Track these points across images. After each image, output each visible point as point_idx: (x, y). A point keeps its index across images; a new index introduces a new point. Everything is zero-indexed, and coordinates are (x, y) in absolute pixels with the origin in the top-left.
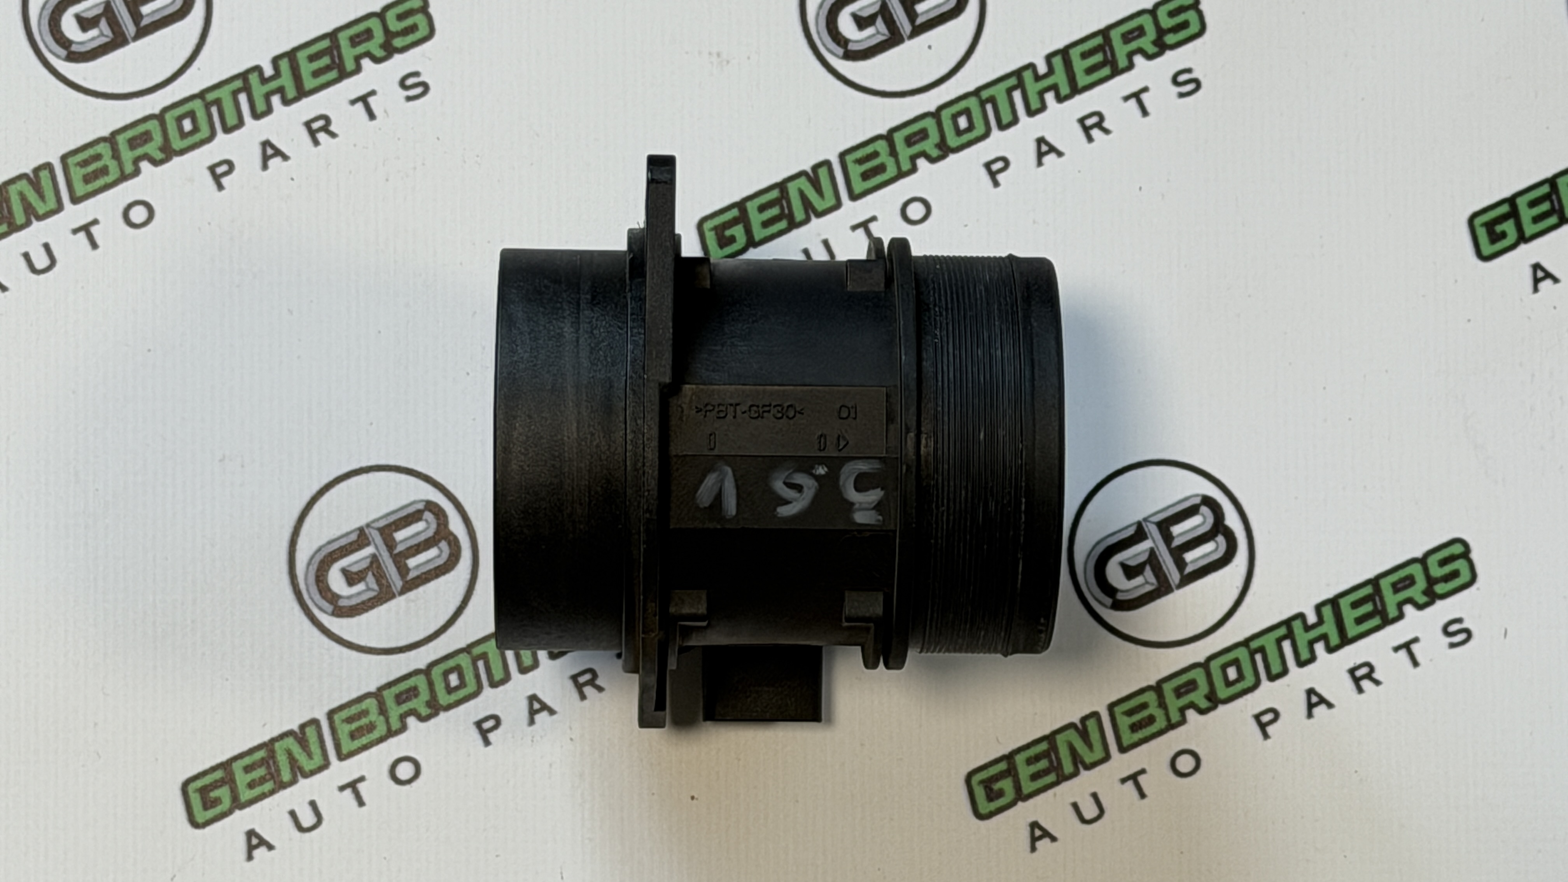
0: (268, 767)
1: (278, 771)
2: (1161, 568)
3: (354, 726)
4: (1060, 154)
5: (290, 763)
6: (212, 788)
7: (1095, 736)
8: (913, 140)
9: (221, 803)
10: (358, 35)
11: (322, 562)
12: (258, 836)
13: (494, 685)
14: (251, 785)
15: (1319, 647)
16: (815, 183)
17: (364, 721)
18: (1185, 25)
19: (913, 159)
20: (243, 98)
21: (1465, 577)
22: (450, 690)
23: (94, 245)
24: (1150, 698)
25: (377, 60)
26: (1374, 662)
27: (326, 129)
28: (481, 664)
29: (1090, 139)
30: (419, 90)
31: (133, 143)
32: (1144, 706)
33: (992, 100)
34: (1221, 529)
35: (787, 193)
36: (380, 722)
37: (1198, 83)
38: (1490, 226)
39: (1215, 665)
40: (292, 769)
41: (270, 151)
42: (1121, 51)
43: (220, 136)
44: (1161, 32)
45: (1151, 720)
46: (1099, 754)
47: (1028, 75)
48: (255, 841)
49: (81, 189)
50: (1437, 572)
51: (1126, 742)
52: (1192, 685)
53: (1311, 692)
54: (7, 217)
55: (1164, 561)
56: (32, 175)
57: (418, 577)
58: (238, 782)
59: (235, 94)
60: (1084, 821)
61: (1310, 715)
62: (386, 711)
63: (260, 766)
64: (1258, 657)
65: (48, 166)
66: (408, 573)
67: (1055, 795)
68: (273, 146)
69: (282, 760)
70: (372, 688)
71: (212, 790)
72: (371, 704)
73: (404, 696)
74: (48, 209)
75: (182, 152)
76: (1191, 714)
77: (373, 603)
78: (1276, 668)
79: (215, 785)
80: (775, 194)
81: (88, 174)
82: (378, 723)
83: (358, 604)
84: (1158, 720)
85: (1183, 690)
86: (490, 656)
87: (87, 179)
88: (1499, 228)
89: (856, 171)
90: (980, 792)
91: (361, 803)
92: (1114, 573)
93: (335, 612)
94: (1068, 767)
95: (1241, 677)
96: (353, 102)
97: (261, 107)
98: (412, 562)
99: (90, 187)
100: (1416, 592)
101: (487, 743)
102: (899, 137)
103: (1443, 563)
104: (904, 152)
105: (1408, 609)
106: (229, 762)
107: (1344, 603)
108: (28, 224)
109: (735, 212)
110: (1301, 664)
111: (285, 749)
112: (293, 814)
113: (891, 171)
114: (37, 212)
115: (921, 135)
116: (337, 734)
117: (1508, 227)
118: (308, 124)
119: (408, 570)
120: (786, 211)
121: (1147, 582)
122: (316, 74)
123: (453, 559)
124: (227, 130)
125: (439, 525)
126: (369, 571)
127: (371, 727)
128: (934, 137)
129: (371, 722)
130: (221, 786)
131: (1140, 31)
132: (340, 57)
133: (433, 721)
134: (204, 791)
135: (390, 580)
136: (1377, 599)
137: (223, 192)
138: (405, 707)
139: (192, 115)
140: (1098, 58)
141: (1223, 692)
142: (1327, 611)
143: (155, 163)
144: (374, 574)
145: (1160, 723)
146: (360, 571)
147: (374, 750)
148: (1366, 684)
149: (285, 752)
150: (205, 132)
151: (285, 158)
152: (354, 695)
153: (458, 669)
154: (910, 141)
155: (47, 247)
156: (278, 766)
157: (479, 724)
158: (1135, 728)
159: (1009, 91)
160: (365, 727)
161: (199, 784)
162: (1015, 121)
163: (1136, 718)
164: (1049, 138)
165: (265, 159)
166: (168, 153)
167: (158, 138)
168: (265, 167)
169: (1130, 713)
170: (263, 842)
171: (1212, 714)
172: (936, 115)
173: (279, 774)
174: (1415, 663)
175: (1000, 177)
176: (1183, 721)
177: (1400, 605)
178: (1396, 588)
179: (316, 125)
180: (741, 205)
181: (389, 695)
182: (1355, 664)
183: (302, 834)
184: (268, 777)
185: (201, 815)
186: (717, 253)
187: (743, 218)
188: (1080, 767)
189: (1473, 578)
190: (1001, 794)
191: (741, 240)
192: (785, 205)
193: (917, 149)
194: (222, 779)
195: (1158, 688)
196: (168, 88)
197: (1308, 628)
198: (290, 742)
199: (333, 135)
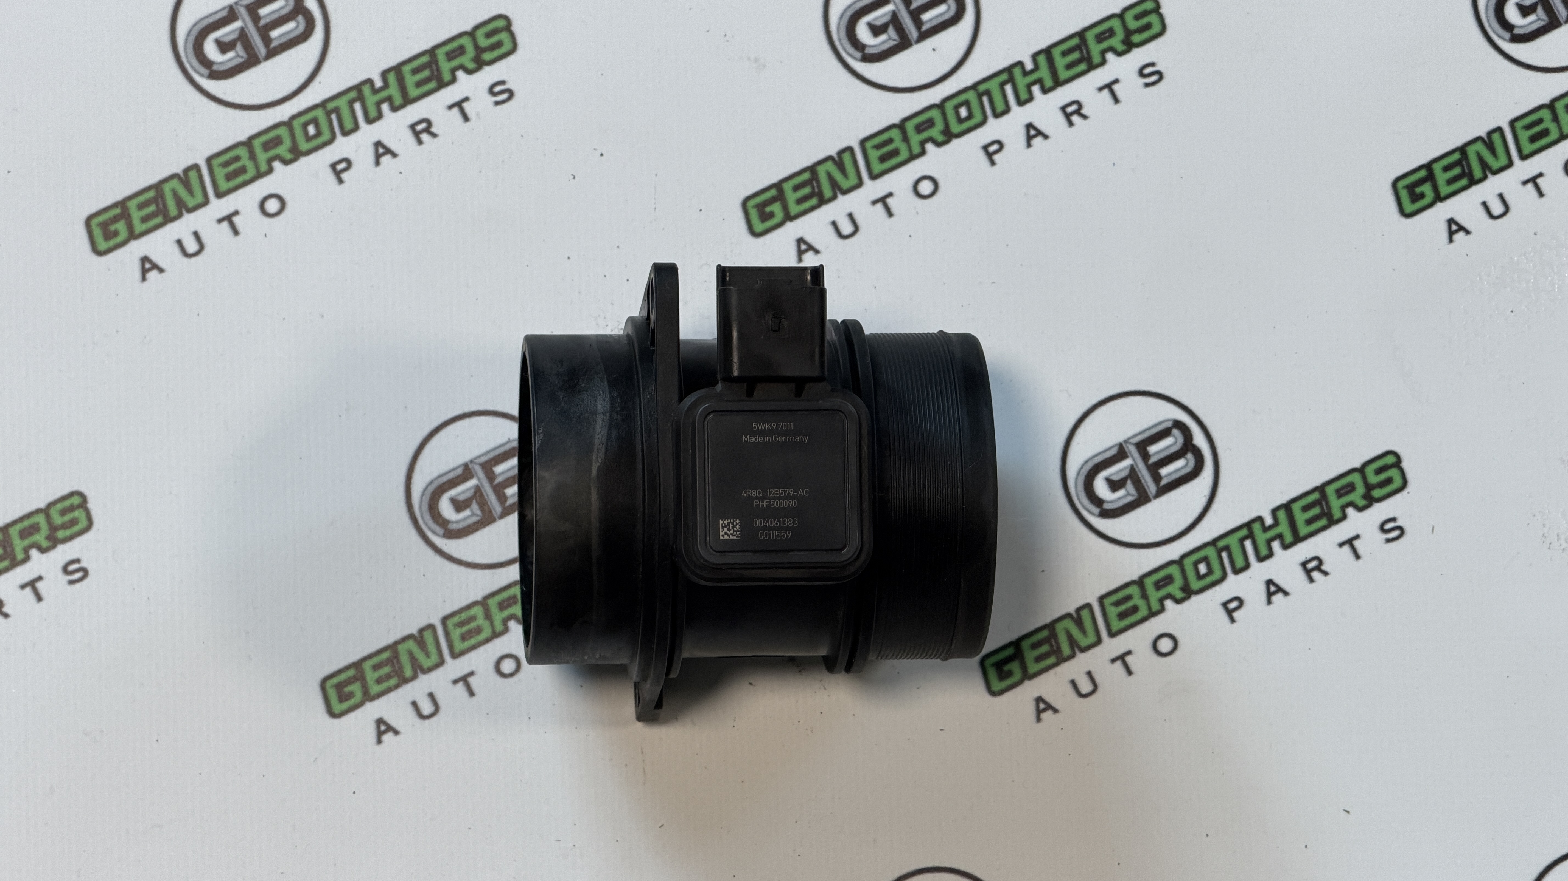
0: (393, 666)
1: (401, 668)
3: (465, 629)
4: (1046, 137)
5: (411, 661)
6: (346, 684)
7: (1088, 624)
8: (921, 128)
9: (354, 696)
10: (453, 51)
12: (386, 723)
14: (379, 681)
15: (1276, 545)
16: (840, 166)
17: (473, 625)
18: (1148, 26)
19: (923, 143)
20: (357, 106)
21: (1397, 483)
23: (236, 232)
24: (1134, 590)
25: (469, 72)
26: (1322, 557)
27: (427, 130)
29: (1071, 124)
30: (504, 96)
31: (266, 147)
32: (1129, 598)
33: (988, 93)
35: (817, 175)
36: (486, 625)
37: (1160, 74)
38: (1411, 188)
39: (1188, 563)
40: (413, 667)
41: (381, 150)
42: (1095, 49)
43: (340, 138)
44: (1129, 33)
45: (1135, 609)
46: (1092, 639)
47: (1017, 71)
48: (383, 728)
49: (224, 185)
50: (1373, 479)
51: (1115, 628)
52: (1168, 580)
53: (1270, 582)
54: (162, 211)
56: (182, 175)
58: (368, 679)
59: (351, 103)
60: (1081, 695)
61: (1269, 602)
62: (491, 616)
63: (386, 665)
64: (1224, 555)
65: (196, 167)
67: (1056, 674)
68: (384, 146)
69: (405, 659)
70: (479, 597)
71: (346, 686)
72: (478, 611)
73: (505, 604)
74: (196, 203)
75: (308, 153)
76: (1169, 603)
78: (1240, 563)
79: (349, 682)
80: (806, 176)
81: (229, 173)
82: (484, 627)
84: (1141, 609)
85: (1161, 584)
87: (229, 177)
88: (1418, 190)
89: (874, 155)
90: (992, 674)
91: (472, 694)
95: (1210, 571)
96: (450, 107)
97: (373, 113)
99: (232, 184)
100: (1356, 497)
102: (910, 126)
103: (1379, 471)
104: (915, 139)
105: (1350, 511)
106: (360, 662)
107: (1296, 507)
108: (179, 216)
109: (773, 192)
110: (1261, 559)
111: (407, 650)
112: (414, 704)
114: (187, 206)
115: (928, 124)
116: (450, 637)
117: (1426, 188)
118: (413, 127)
120: (816, 190)
122: (419, 84)
124: (345, 133)
127: (478, 630)
128: (939, 125)
129: (478, 626)
130: (353, 682)
131: (1111, 33)
132: (438, 70)
134: (339, 687)
136: (1324, 503)
137: (343, 185)
138: (506, 613)
139: (315, 121)
140: (1076, 55)
141: (1195, 585)
142: (1282, 515)
143: (286, 162)
145: (1143, 612)
147: (482, 649)
148: (1316, 575)
149: (407, 653)
150: (326, 136)
151: (394, 155)
152: (464, 603)
154: (919, 129)
155: (196, 234)
156: (401, 664)
158: (1122, 616)
159: (1002, 85)
160: (473, 631)
161: (335, 681)
162: (1007, 110)
163: (1123, 608)
164: (1036, 124)
165: (378, 157)
166: (297, 154)
167: (287, 143)
168: (377, 163)
169: (1117, 604)
170: (390, 729)
171: (1186, 604)
172: (940, 106)
173: (402, 671)
174: (1357, 556)
175: (996, 157)
176: (1162, 609)
177: (1343, 508)
178: (1340, 493)
179: (419, 128)
180: (778, 186)
181: (493, 603)
182: (1306, 558)
183: (422, 721)
184: (392, 674)
185: (338, 707)
186: (759, 227)
187: (780, 197)
188: (1076, 650)
189: (1405, 484)
190: (1010, 674)
191: (779, 215)
192: (815, 185)
193: (925, 135)
194: (354, 676)
195: (1140, 583)
196: (295, 100)
197: (1266, 529)
198: (410, 644)
199: (434, 135)
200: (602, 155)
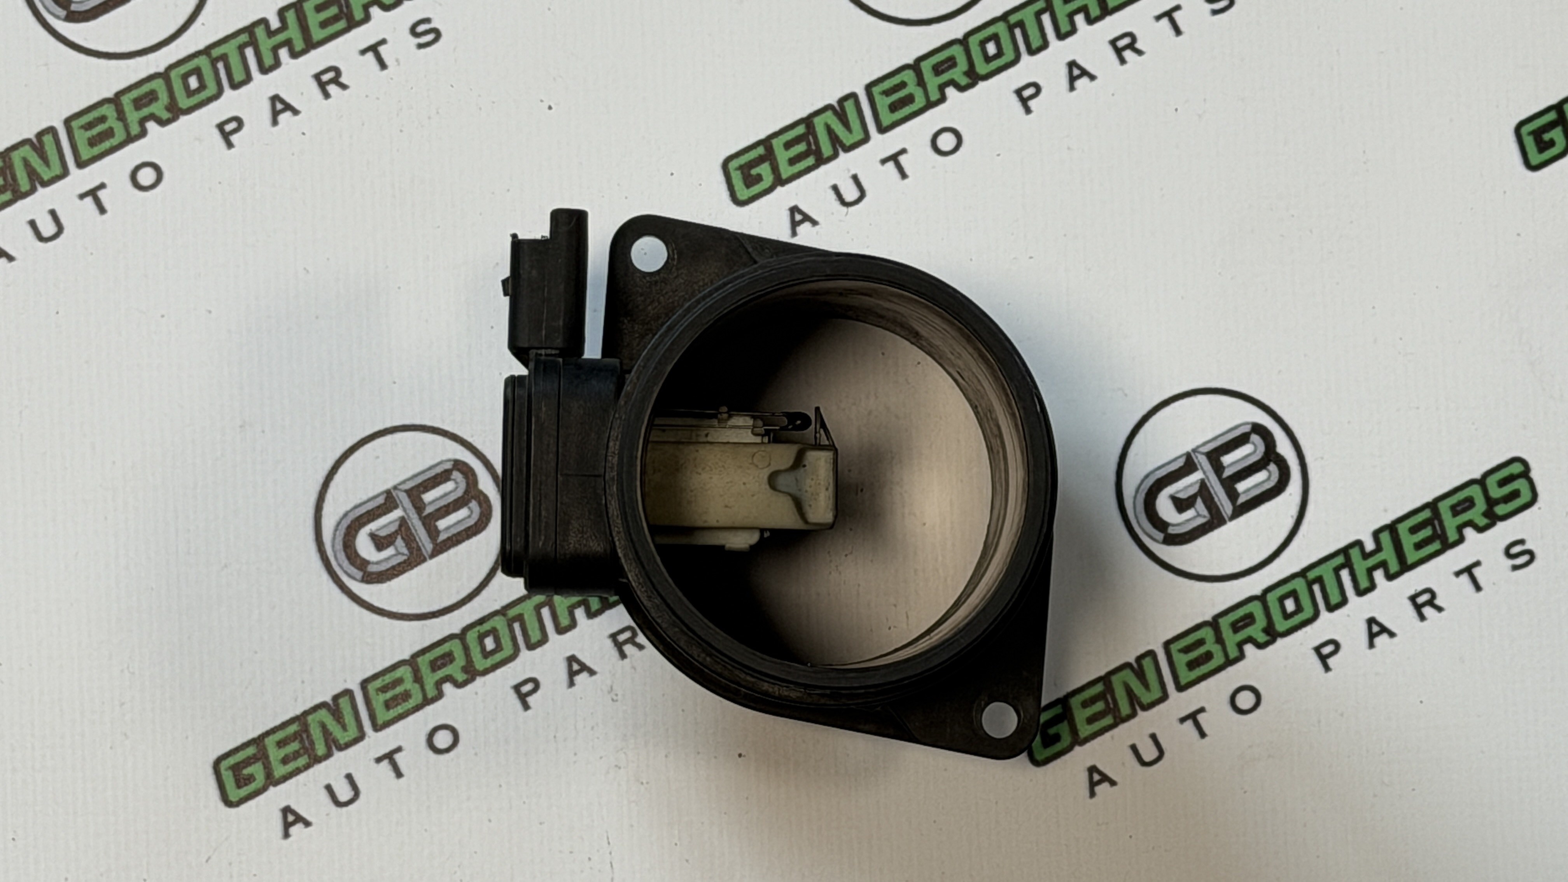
0: (302, 741)
1: (312, 743)
2: (1212, 498)
3: (389, 695)
4: (1092, 77)
5: (324, 736)
6: (244, 765)
7: (1151, 676)
8: (940, 69)
9: (254, 780)
11: (349, 527)
12: (294, 813)
13: (531, 647)
14: (285, 761)
15: (1379, 575)
16: (842, 116)
17: (399, 690)
19: (942, 88)
20: (249, 52)
21: (1525, 496)
22: (486, 654)
23: (102, 210)
24: (1207, 633)
25: (386, 8)
26: (1435, 589)
27: (336, 81)
28: (517, 626)
29: (1123, 61)
30: (430, 37)
31: (138, 104)
32: (1201, 642)
33: (1020, 25)
34: (1273, 456)
35: (814, 128)
36: (415, 690)
38: (1537, 134)
39: (1272, 598)
40: (326, 743)
41: (279, 106)
43: (228, 92)
45: (1208, 656)
46: (1156, 694)
48: (291, 818)
49: (86, 153)
50: (1496, 492)
51: (1183, 681)
52: (1249, 619)
53: (1371, 621)
54: (11, 185)
55: (1216, 493)
56: (35, 140)
57: (449, 539)
58: (272, 758)
59: (241, 48)
60: (1144, 764)
61: (1371, 645)
62: (422, 677)
63: (294, 741)
64: (1316, 588)
65: (52, 130)
66: (438, 536)
67: (1113, 737)
68: (282, 101)
69: (316, 733)
70: (406, 656)
71: (245, 767)
72: (405, 672)
73: (439, 663)
74: (53, 174)
75: (189, 111)
76: (1249, 649)
77: (403, 568)
78: (1335, 599)
79: (248, 762)
80: (801, 130)
81: (93, 137)
82: (413, 692)
83: (388, 570)
84: (1215, 656)
85: (1240, 624)
86: (526, 617)
87: (92, 143)
88: (1547, 137)
89: (883, 103)
91: (399, 774)
92: (1165, 507)
93: (365, 579)
94: (1125, 709)
95: (1299, 609)
96: (363, 52)
97: (268, 61)
98: (442, 524)
99: (96, 150)
100: (1476, 514)
101: (526, 707)
102: (926, 67)
103: (1502, 483)
104: (933, 82)
105: (1469, 532)
106: (261, 738)
107: (1403, 528)
108: (33, 190)
109: (761, 150)
110: (1360, 593)
111: (319, 722)
112: (329, 788)
113: (920, 101)
114: (42, 179)
115: (950, 63)
116: (372, 705)
117: (1556, 134)
118: (317, 77)
119: (438, 532)
120: (813, 147)
121: (1199, 515)
122: (324, 24)
123: (484, 519)
124: (235, 86)
125: (468, 484)
126: (398, 534)
127: (406, 696)
128: (962, 65)
129: (406, 691)
130: (254, 763)
133: (469, 687)
134: (236, 769)
135: (420, 544)
136: (1436, 522)
137: (233, 150)
138: (441, 674)
139: (197, 72)
141: (1281, 625)
142: (1385, 537)
143: (162, 123)
144: (403, 538)
145: (1218, 659)
146: (390, 536)
147: (411, 719)
148: (1428, 611)
149: (318, 724)
150: (211, 89)
151: (296, 112)
152: (387, 664)
153: (494, 632)
154: (938, 70)
155: (53, 213)
156: (312, 740)
157: (517, 688)
158: (1192, 665)
159: (1038, 15)
160: (400, 696)
161: (232, 761)
162: (1045, 45)
163: (1193, 655)
164: (1081, 62)
165: (275, 114)
166: (175, 112)
167: (164, 97)
168: (275, 122)
169: (1186, 650)
170: (299, 819)
171: (1271, 648)
172: (964, 41)
173: (313, 749)
174: (1478, 588)
175: (1032, 104)
176: (1241, 656)
177: (1460, 529)
178: (1455, 511)
179: (325, 78)
180: (766, 143)
181: (423, 662)
182: (1416, 590)
183: (339, 809)
184: (302, 751)
185: (234, 794)
186: (743, 193)
187: (769, 156)
188: (1138, 708)
189: (1534, 498)
190: (1057, 738)
191: (768, 179)
192: (812, 140)
193: (945, 77)
194: (254, 755)
195: (1214, 623)
196: (173, 46)
197: (1366, 556)
198: (323, 714)
199: (344, 87)
200: (550, 108)
